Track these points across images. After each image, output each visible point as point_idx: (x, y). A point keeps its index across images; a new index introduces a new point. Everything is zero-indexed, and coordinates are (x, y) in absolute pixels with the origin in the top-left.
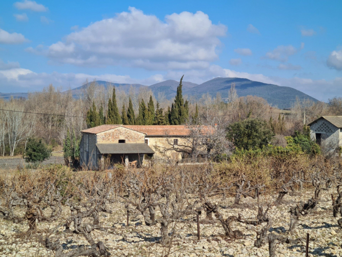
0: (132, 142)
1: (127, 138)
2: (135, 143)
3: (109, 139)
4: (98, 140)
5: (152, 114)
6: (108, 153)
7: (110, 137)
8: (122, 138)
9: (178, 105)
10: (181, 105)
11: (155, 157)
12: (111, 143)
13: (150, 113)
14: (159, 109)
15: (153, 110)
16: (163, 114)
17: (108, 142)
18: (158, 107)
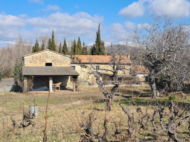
0: (58, 65)
1: (53, 61)
2: (61, 66)
3: (36, 63)
4: (25, 63)
5: (80, 50)
6: (31, 74)
7: (37, 61)
8: (49, 61)
9: (98, 45)
10: (100, 44)
11: (79, 79)
12: (38, 66)
13: (79, 49)
14: (85, 46)
15: (81, 47)
16: (88, 50)
17: (35, 65)
18: (84, 46)
